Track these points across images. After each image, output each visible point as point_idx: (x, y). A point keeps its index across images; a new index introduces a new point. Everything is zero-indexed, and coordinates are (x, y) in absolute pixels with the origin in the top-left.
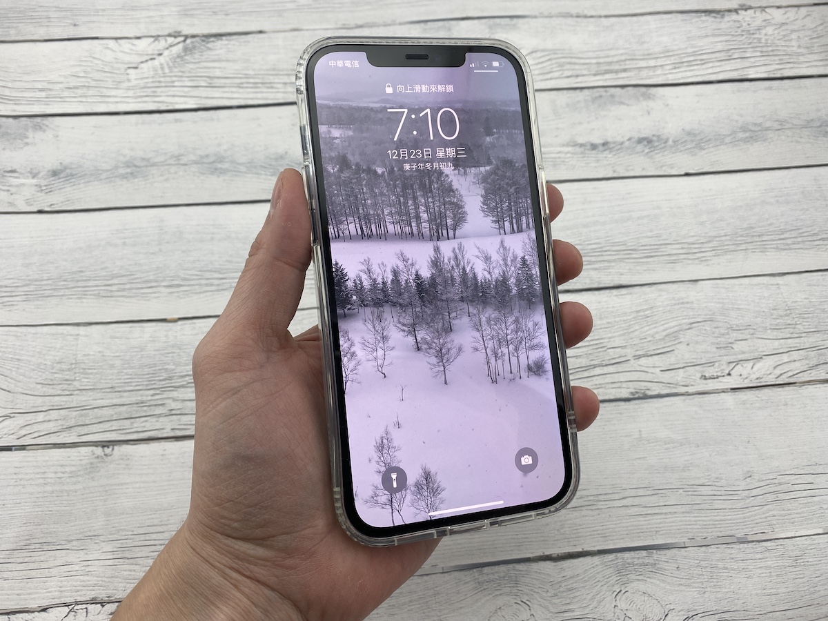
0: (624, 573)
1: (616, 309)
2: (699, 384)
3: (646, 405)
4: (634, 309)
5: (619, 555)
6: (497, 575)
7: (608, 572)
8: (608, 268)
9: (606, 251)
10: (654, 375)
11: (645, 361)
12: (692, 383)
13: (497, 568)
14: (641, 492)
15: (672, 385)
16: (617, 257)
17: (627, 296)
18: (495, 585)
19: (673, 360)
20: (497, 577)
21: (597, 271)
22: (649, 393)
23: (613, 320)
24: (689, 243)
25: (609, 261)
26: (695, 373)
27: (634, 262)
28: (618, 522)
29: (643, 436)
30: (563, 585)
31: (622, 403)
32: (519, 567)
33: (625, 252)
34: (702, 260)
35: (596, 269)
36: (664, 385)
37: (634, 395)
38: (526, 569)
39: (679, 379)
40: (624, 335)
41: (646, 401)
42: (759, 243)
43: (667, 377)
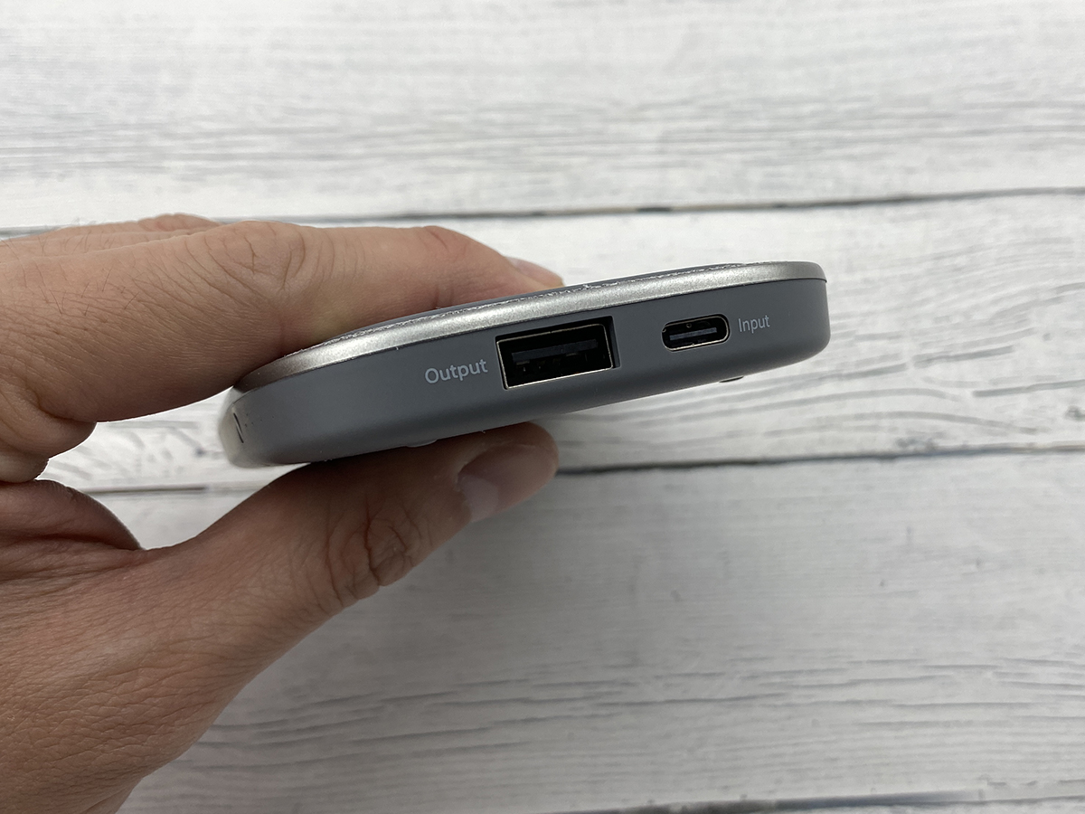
1: (887, 250)
2: (1061, 428)
3: (929, 471)
4: (930, 251)
9: (881, 117)
10: (959, 404)
11: (941, 371)
12: (1046, 426)
14: (896, 672)
15: (997, 428)
16: (904, 131)
19: (1007, 370)
21: (854, 163)
22: (942, 443)
23: (877, 275)
26: (1056, 403)
27: (943, 145)
28: (834, 738)
29: (915, 541)
31: (875, 466)
33: (922, 121)
36: (978, 426)
37: (906, 447)
39: (1017, 414)
40: (898, 308)
41: (932, 461)
43: (990, 408)
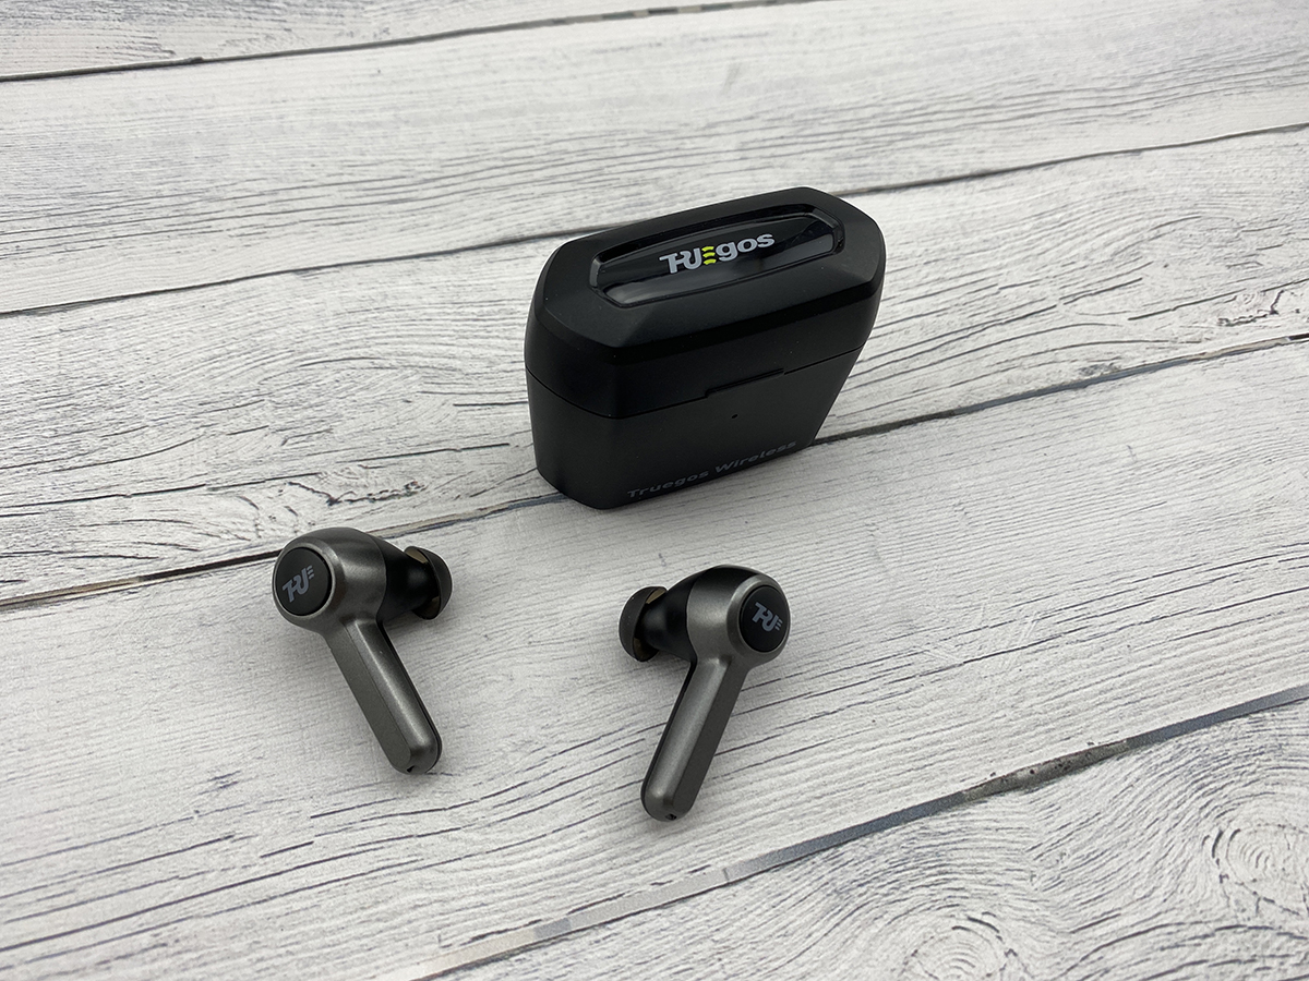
0: (1212, 786)
1: (991, 215)
2: (1221, 335)
3: (1123, 391)
4: (1028, 212)
5: (1184, 740)
6: (882, 858)
7: (1172, 790)
8: (950, 142)
9: (935, 113)
10: (1121, 329)
11: (1088, 305)
12: (1206, 336)
13: (877, 840)
15: (1166, 344)
16: (960, 122)
17: (1006, 189)
18: (884, 891)
19: (1147, 297)
20: (886, 866)
21: (927, 150)
22: (1124, 365)
23: (992, 235)
24: (1096, 90)
25: (946, 131)
26: (1206, 317)
27: (999, 129)
28: (1156, 659)
29: (1139, 457)
30: (1068, 849)
32: (936, 823)
33: (975, 113)
34: (1133, 117)
35: (924, 147)
36: (1147, 345)
37: (1092, 373)
38: (958, 826)
39: (1175, 331)
40: (1024, 260)
41: (1121, 381)
42: (1232, 80)
43: (1147, 329)
